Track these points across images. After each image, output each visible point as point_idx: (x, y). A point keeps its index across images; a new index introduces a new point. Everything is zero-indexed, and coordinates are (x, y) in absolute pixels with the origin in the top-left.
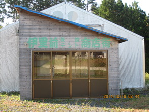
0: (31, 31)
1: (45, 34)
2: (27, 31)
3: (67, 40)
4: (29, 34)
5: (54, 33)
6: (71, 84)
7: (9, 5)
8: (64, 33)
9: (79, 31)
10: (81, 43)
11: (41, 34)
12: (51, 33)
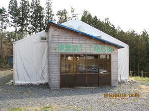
0: (59, 39)
1: (69, 42)
2: (57, 39)
3: (84, 46)
4: (58, 41)
5: (75, 42)
6: (87, 77)
7: (12, 16)
8: (82, 42)
9: (92, 40)
10: (93, 49)
11: (66, 42)
12: (74, 42)
